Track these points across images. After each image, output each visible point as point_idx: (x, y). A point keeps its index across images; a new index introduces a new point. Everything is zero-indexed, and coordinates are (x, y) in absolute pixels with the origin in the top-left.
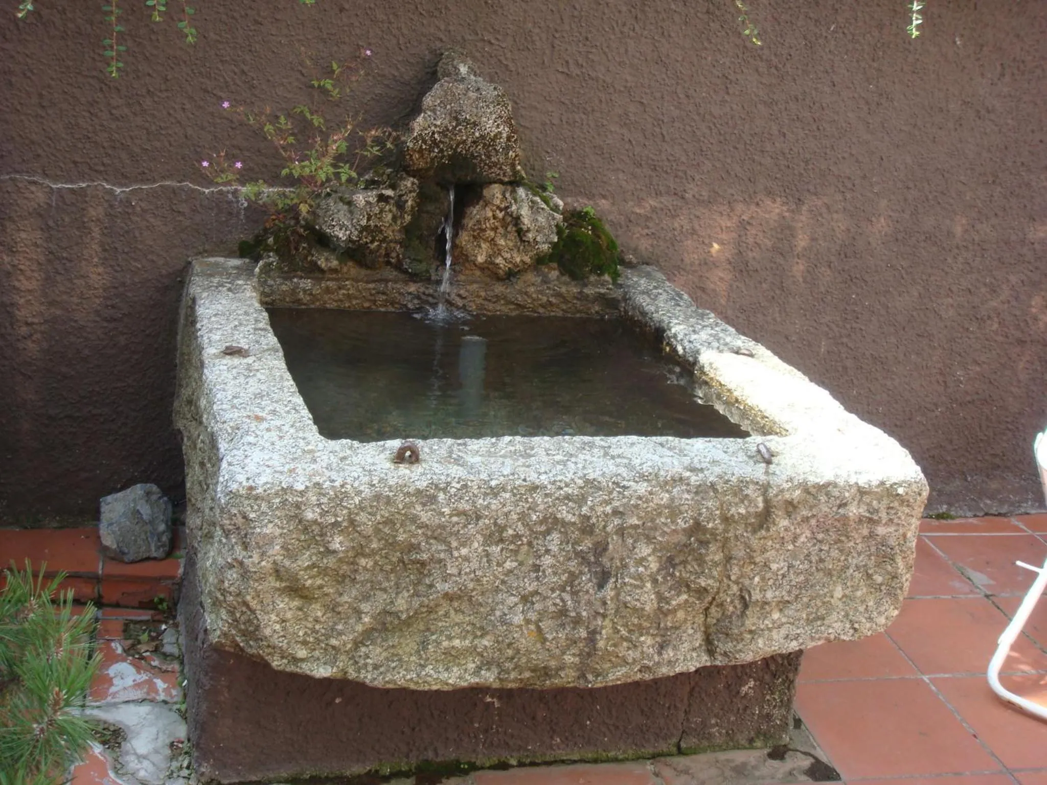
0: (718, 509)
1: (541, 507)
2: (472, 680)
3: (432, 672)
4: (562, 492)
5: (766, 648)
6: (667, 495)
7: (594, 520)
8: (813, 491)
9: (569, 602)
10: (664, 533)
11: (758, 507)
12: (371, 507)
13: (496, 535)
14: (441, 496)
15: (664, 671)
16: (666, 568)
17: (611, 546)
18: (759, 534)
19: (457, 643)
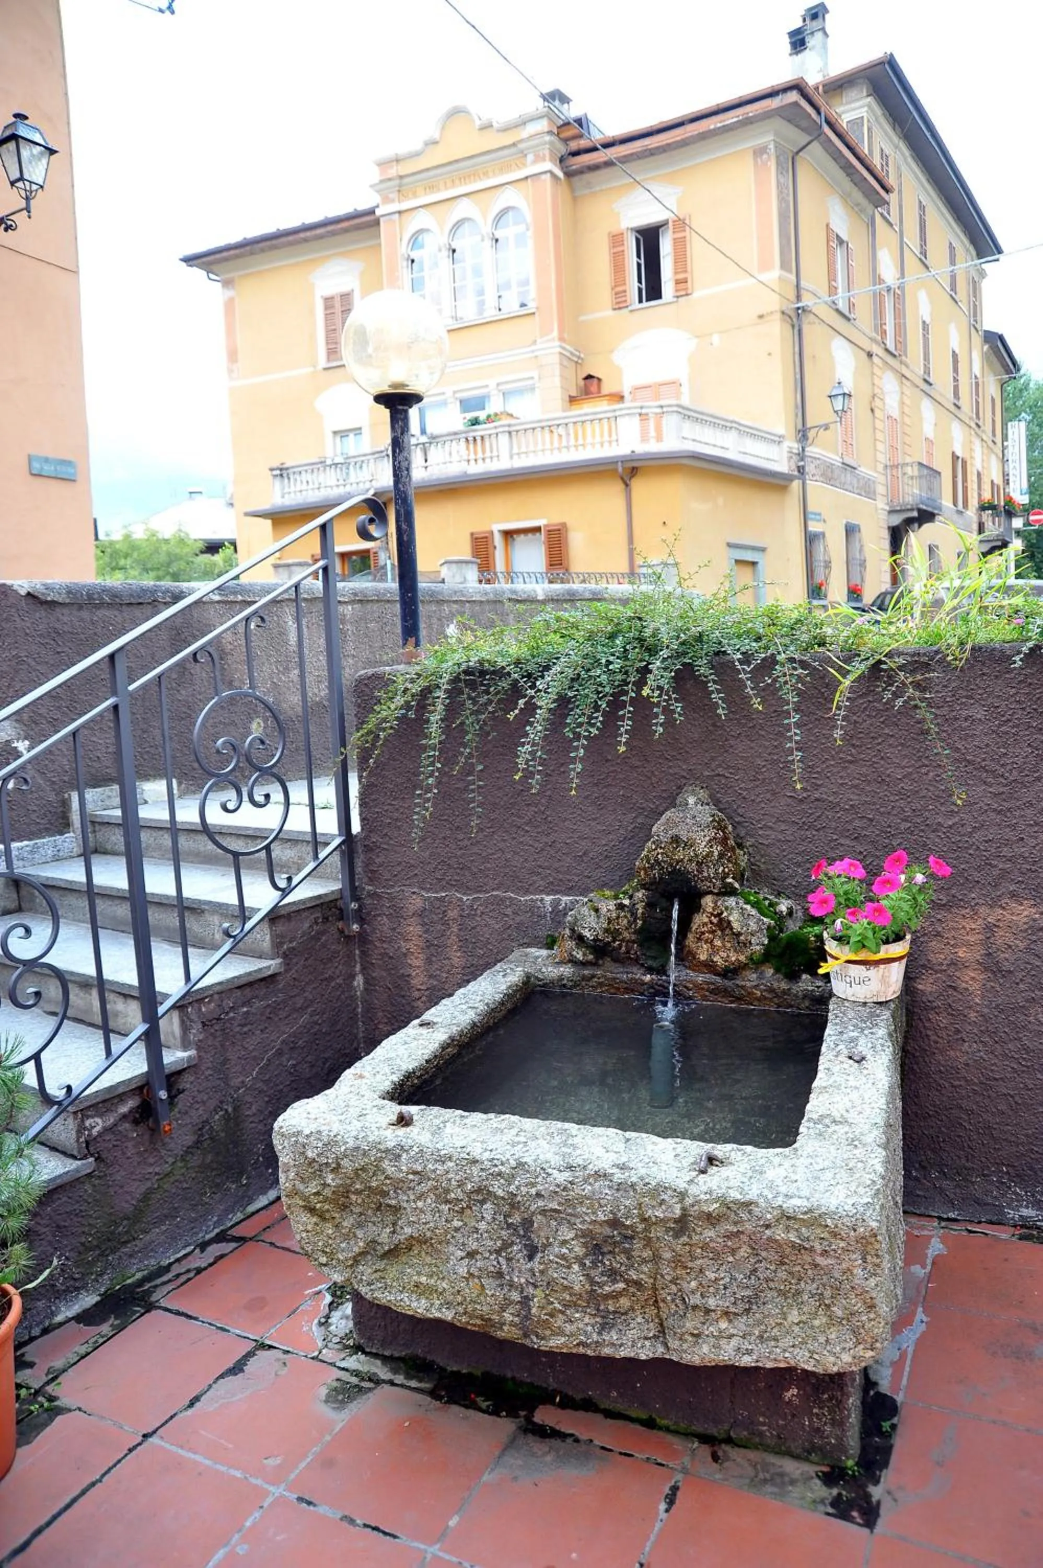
0: (635, 1209)
1: (477, 1179)
2: (436, 1315)
3: (406, 1299)
4: (496, 1169)
5: (712, 1356)
6: (589, 1188)
7: (519, 1198)
8: (734, 1207)
9: (504, 1267)
10: (584, 1222)
11: (674, 1213)
12: (353, 1156)
13: (442, 1196)
14: (404, 1156)
15: (607, 1351)
16: (595, 1254)
17: (535, 1224)
18: (682, 1239)
19: (423, 1279)
